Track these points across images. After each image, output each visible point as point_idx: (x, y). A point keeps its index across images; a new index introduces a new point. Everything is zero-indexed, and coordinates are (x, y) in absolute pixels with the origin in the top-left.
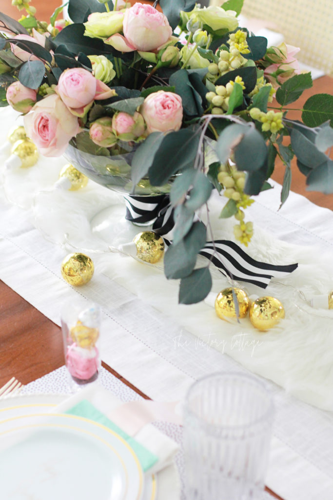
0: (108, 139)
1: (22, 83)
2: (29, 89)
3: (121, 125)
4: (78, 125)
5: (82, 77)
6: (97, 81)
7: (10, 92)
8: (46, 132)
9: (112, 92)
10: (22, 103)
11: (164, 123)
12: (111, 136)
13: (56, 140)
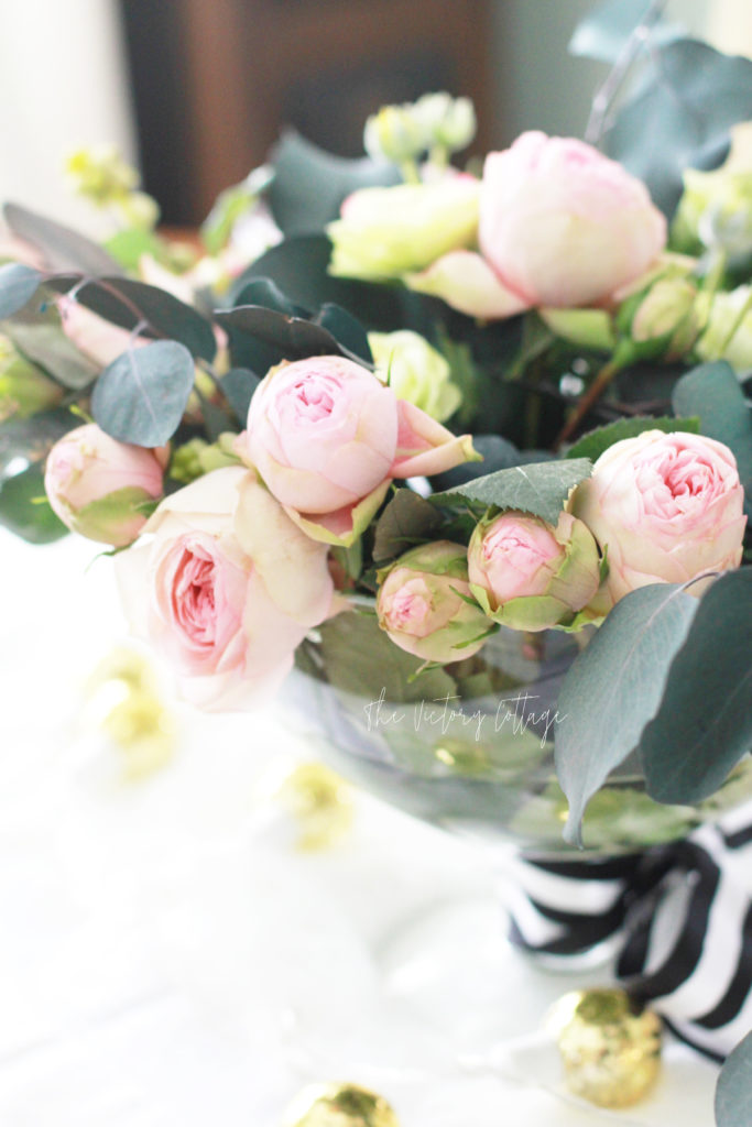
0: (455, 625)
1: (106, 429)
2: (135, 448)
3: (507, 561)
4: (329, 583)
5: (338, 384)
6: (402, 407)
7: (62, 464)
8: (206, 611)
9: (461, 444)
10: (109, 505)
11: (677, 549)
12: (465, 614)
13: (245, 643)
